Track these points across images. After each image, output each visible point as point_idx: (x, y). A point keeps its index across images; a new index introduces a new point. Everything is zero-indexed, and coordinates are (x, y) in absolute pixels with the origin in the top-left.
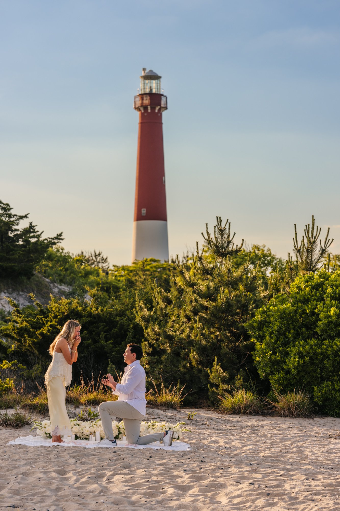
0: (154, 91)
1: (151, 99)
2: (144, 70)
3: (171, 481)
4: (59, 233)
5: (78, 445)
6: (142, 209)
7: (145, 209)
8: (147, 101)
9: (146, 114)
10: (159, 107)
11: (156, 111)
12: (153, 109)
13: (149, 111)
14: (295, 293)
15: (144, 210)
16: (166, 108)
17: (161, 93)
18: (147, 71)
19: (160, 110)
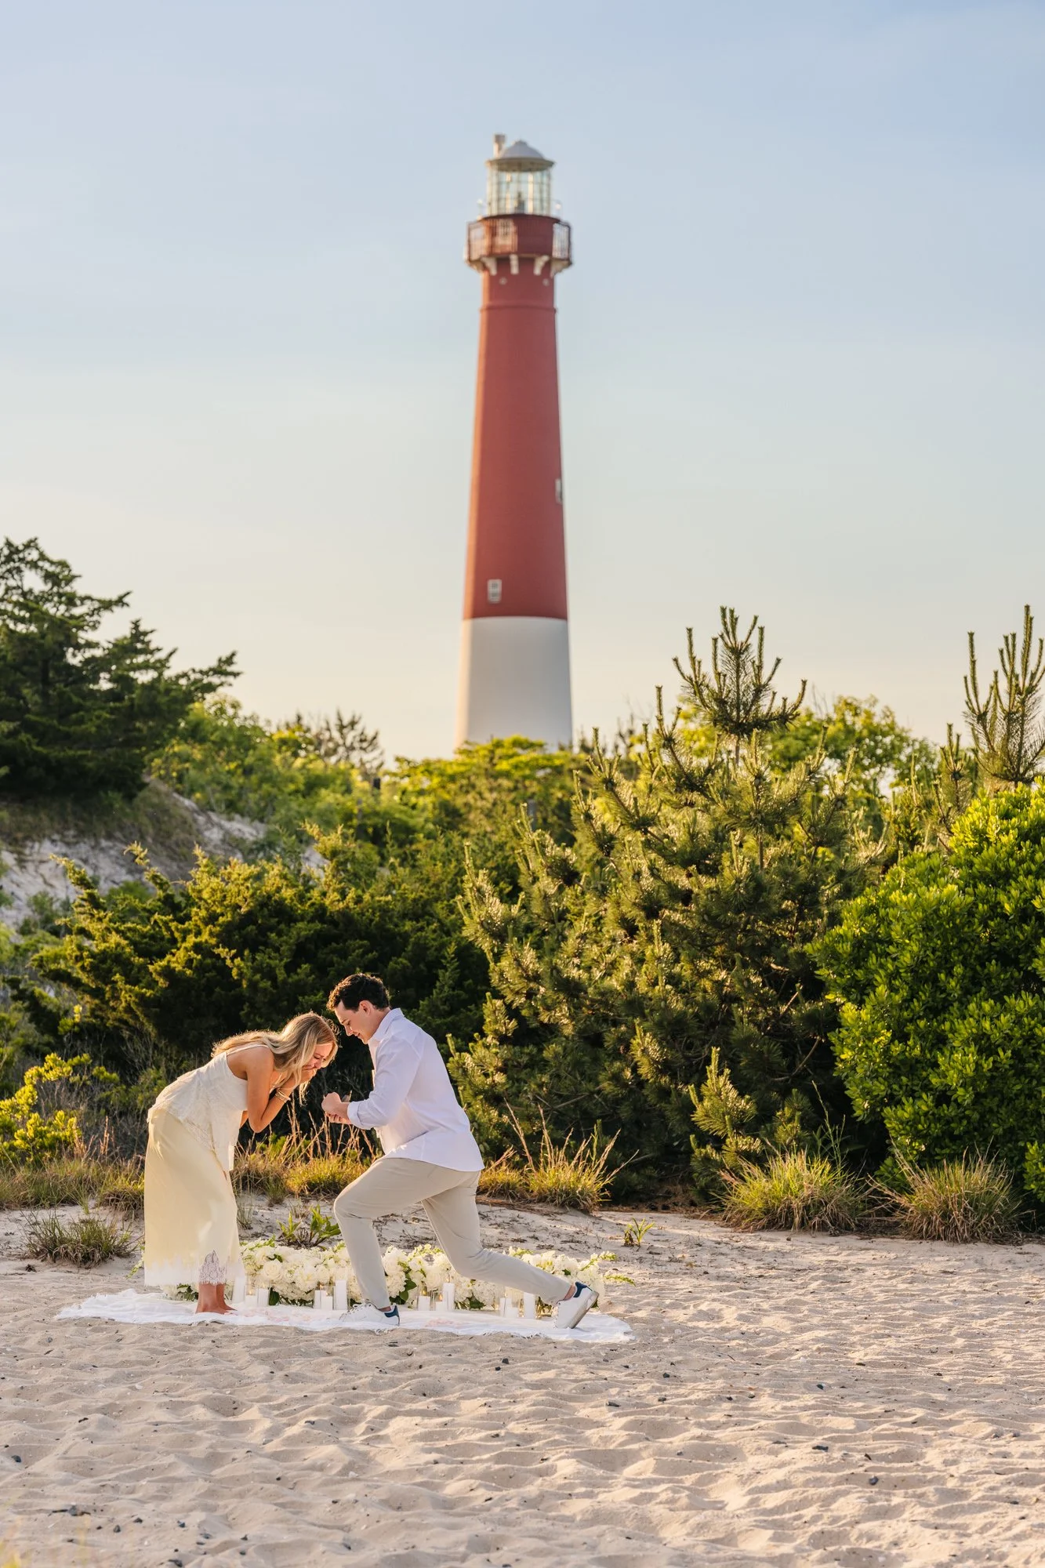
0: (529, 209)
1: (520, 233)
2: (499, 139)
3: (568, 1438)
4: (225, 655)
5: (280, 1320)
6: (491, 582)
7: (499, 582)
8: (507, 239)
9: (503, 281)
10: (545, 258)
11: (537, 271)
12: (526, 263)
13: (515, 270)
14: (968, 850)
15: (495, 586)
16: (568, 262)
17: (554, 214)
18: (509, 143)
19: (547, 266)
